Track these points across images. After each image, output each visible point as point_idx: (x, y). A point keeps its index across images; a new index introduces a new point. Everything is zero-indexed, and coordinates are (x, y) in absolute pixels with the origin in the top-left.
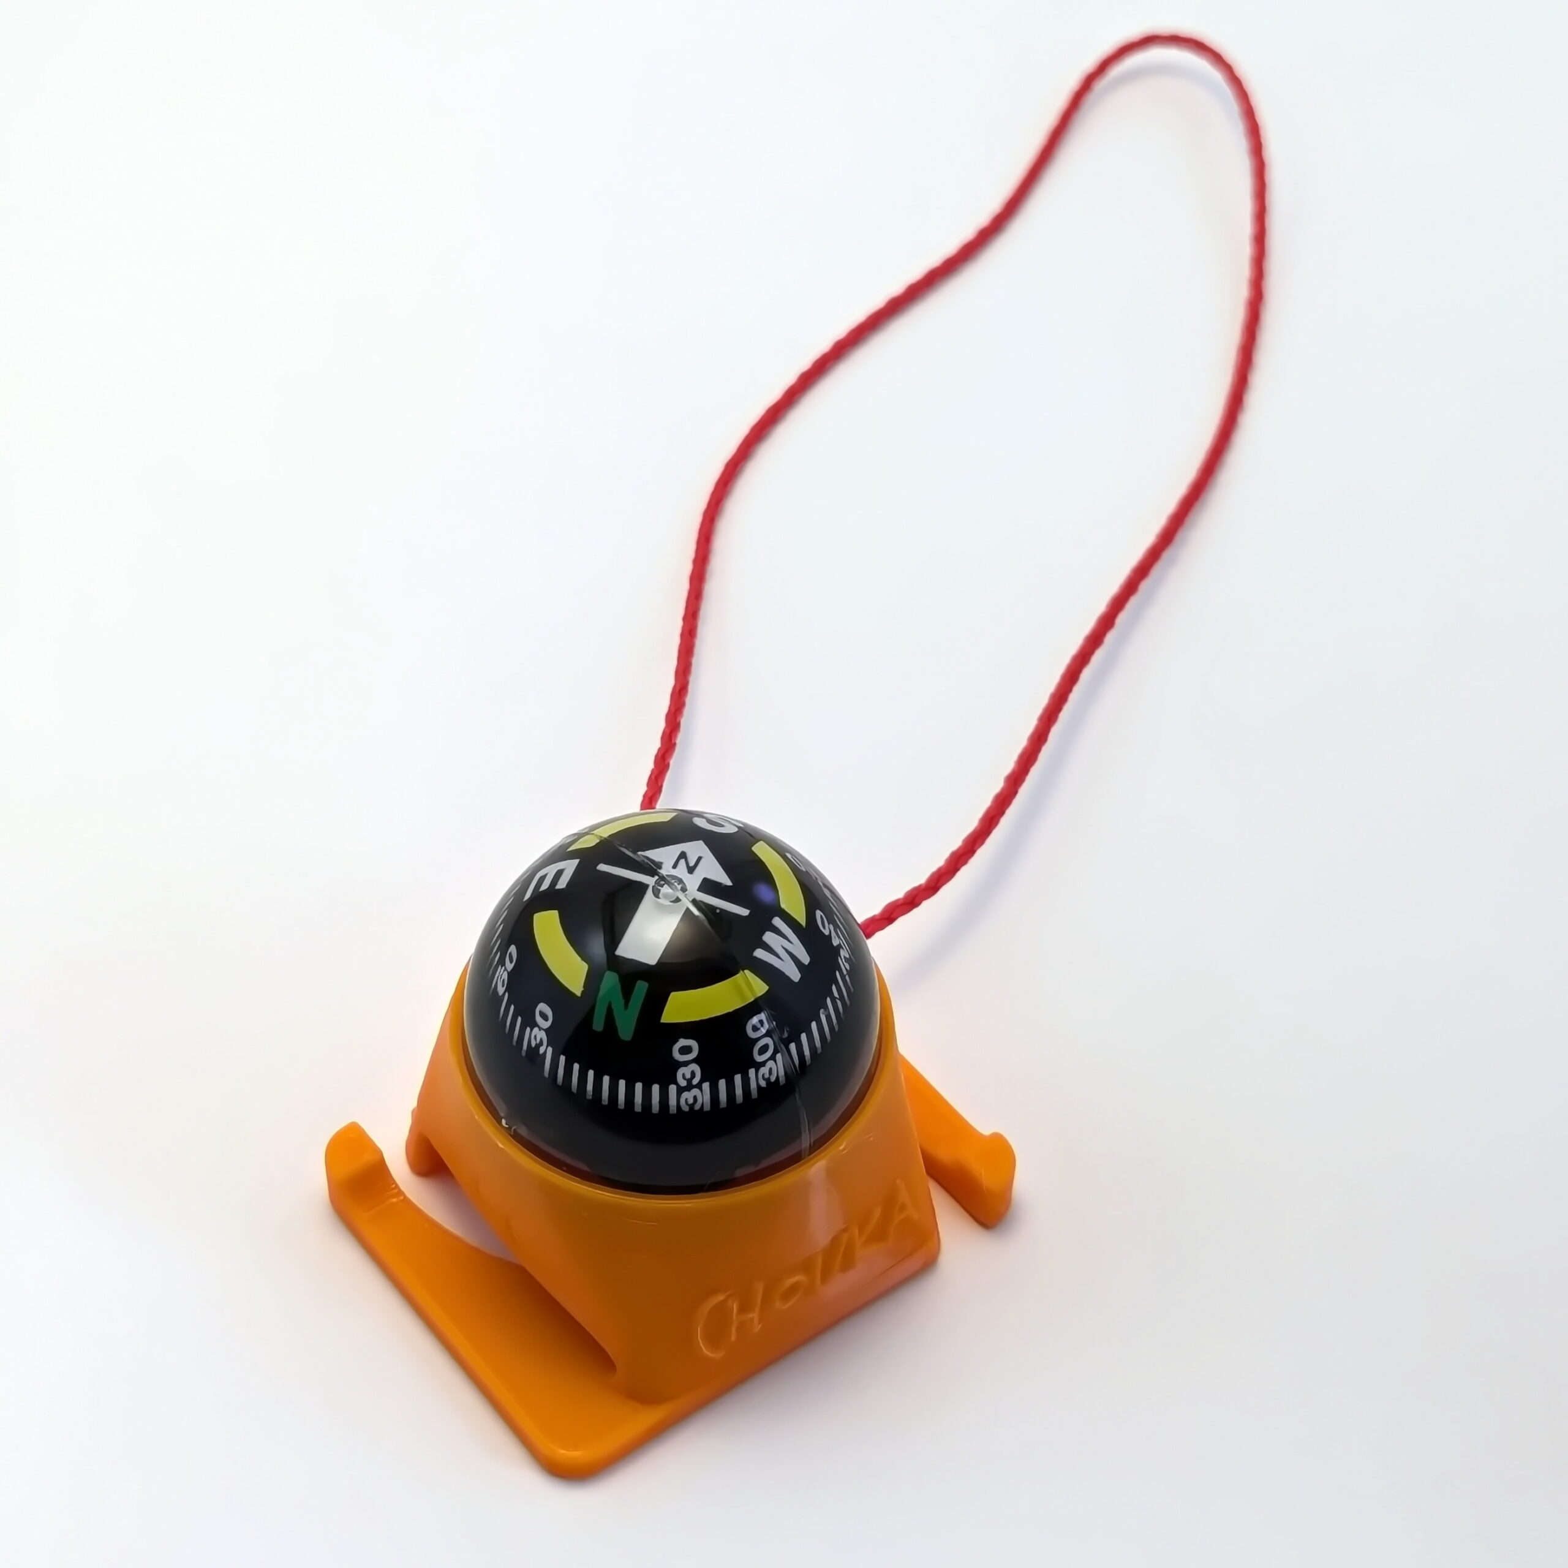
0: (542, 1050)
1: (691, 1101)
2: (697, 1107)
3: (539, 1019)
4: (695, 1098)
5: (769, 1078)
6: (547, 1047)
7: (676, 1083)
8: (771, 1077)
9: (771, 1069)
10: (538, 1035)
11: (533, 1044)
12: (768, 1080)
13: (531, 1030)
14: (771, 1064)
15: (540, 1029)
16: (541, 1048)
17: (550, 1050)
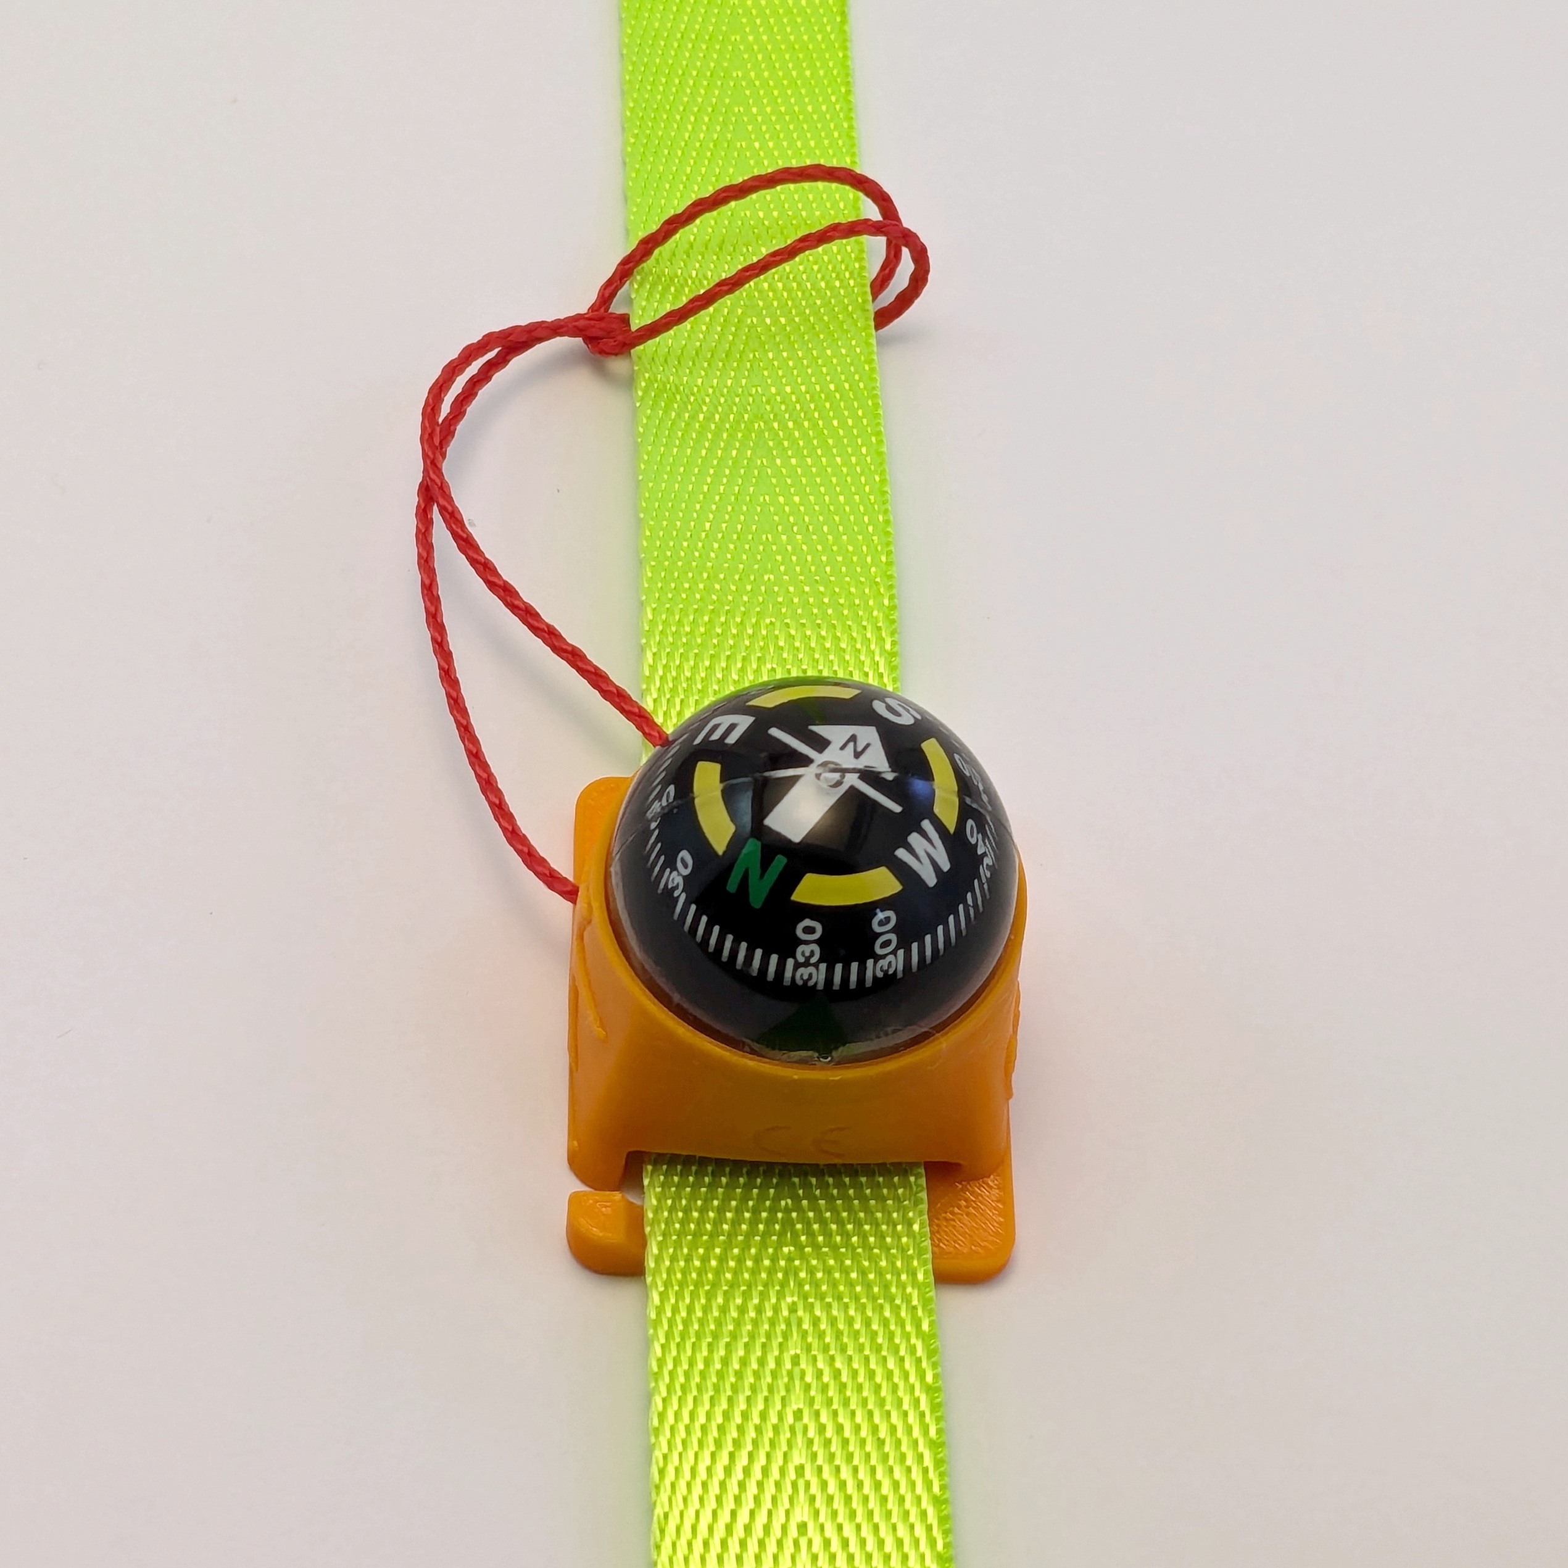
0: (676, 894)
1: (806, 977)
2: (811, 983)
3: (679, 865)
4: (810, 975)
5: (887, 971)
6: (682, 892)
7: (794, 957)
8: (890, 970)
9: (890, 962)
10: (675, 879)
11: (670, 887)
12: (886, 973)
13: (671, 873)
14: (891, 958)
15: (679, 874)
16: (676, 892)
17: (683, 896)
